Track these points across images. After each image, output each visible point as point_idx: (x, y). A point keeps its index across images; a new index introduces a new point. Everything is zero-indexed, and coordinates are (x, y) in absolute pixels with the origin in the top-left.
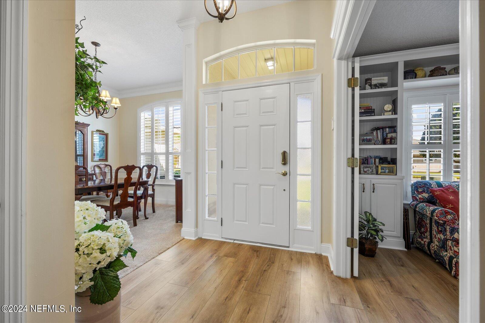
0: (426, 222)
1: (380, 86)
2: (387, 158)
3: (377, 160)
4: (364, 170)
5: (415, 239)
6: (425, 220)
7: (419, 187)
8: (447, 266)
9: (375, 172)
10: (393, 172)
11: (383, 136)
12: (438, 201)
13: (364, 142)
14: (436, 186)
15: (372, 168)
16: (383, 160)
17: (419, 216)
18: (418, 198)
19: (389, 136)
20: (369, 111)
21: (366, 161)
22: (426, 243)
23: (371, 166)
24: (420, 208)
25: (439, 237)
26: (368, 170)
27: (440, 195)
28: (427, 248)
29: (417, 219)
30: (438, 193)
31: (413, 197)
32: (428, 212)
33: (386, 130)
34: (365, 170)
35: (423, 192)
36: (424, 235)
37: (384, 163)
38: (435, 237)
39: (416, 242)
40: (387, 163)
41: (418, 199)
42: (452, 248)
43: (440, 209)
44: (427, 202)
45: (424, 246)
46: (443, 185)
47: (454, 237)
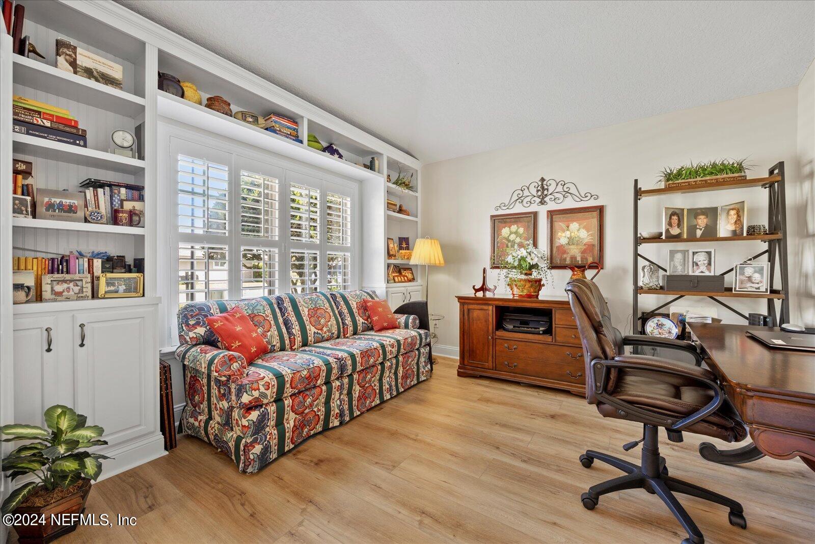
0: (202, 383)
1: (101, 80)
2: (123, 257)
3: (97, 263)
4: (52, 290)
5: (185, 420)
6: (200, 379)
7: (190, 317)
8: (233, 457)
9: (89, 294)
10: (137, 290)
11: (112, 204)
12: (220, 338)
13: (50, 212)
14: (218, 310)
15: (79, 283)
16: (113, 263)
17: (190, 373)
18: (188, 338)
19: (128, 206)
20: (68, 129)
21: (61, 264)
22: (202, 424)
23: (77, 276)
24: (191, 358)
25: (221, 406)
26: (69, 288)
27: (223, 327)
28: (203, 432)
29: (188, 380)
30: (220, 324)
31: (180, 336)
32: (203, 366)
33: (119, 192)
34: (59, 288)
35: (198, 324)
36: (199, 408)
37: (115, 270)
38: (216, 407)
39: (187, 426)
40: (123, 270)
41: (189, 340)
42: (239, 421)
43: (221, 355)
44: (204, 343)
45: (199, 431)
46: (228, 307)
47: (241, 402)
